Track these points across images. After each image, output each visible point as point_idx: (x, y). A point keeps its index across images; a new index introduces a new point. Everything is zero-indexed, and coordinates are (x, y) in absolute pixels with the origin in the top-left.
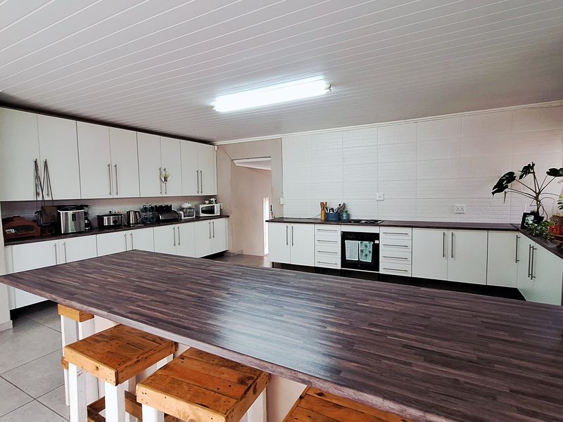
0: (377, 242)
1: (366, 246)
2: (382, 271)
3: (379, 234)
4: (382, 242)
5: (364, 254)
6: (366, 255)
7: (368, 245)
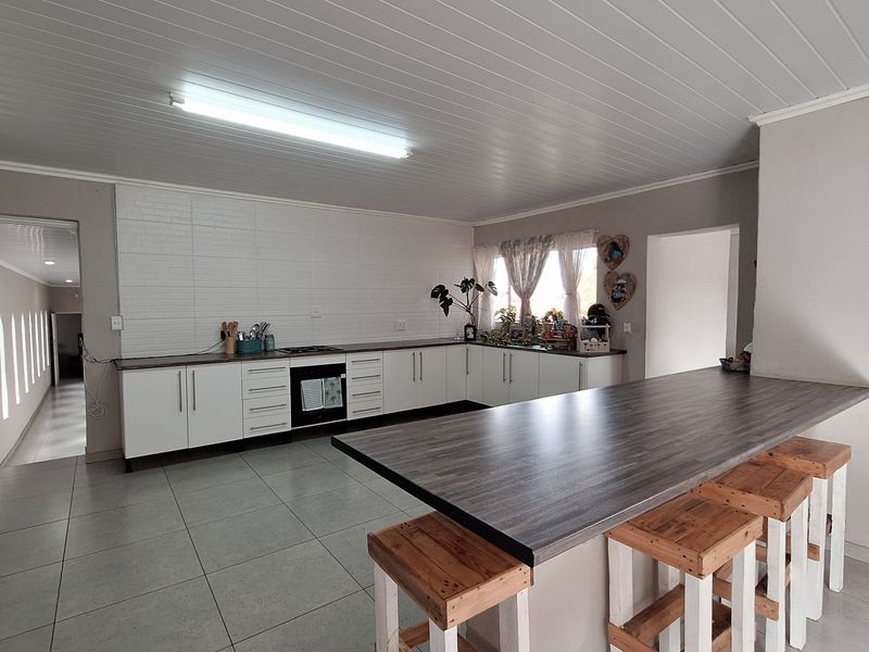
0: (343, 376)
1: (332, 384)
2: (350, 417)
3: (344, 365)
4: (349, 375)
5: (330, 397)
6: (333, 398)
7: (336, 382)
